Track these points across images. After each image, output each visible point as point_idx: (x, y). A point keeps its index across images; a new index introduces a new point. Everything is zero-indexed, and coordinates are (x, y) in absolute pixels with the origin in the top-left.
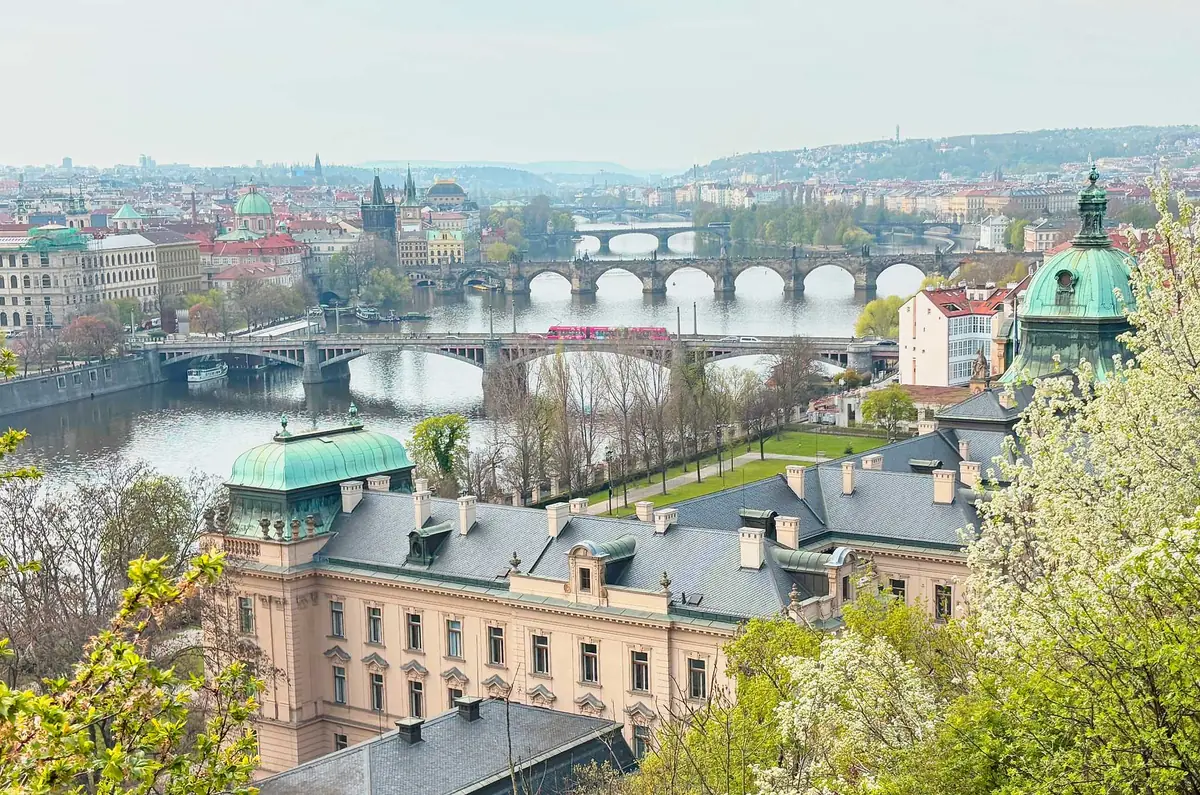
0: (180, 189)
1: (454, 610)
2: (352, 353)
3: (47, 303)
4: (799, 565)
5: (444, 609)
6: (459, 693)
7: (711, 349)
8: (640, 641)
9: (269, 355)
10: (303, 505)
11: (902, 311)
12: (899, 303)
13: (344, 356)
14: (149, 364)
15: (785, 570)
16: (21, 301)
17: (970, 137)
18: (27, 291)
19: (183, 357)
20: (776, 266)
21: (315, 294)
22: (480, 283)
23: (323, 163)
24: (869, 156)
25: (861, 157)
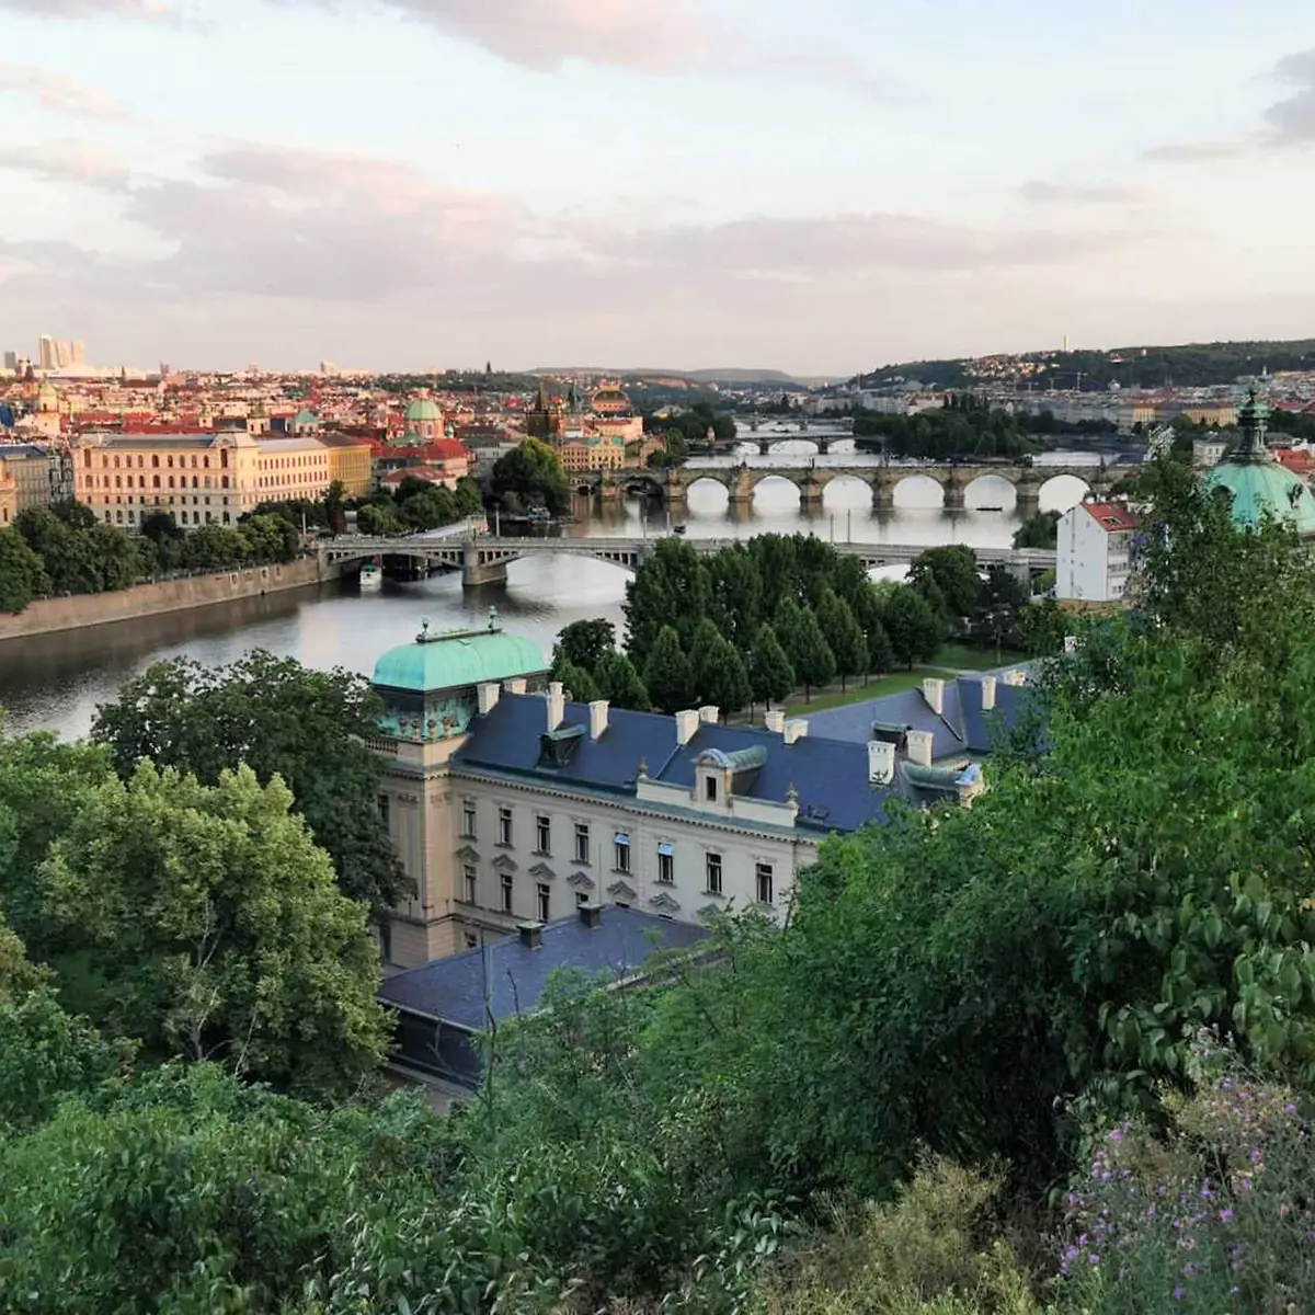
0: (356, 395)
1: (583, 814)
2: (510, 556)
3: (226, 502)
4: (929, 781)
5: (573, 813)
6: (584, 898)
7: (863, 558)
8: (766, 853)
9: (432, 556)
10: (441, 705)
11: (1060, 523)
12: (1056, 515)
13: (503, 558)
14: (318, 564)
15: (914, 786)
16: (202, 500)
17: (1142, 348)
18: (207, 491)
19: (349, 558)
20: (937, 475)
21: (479, 498)
22: (638, 489)
23: (494, 370)
24: (1037, 367)
25: (1027, 368)
